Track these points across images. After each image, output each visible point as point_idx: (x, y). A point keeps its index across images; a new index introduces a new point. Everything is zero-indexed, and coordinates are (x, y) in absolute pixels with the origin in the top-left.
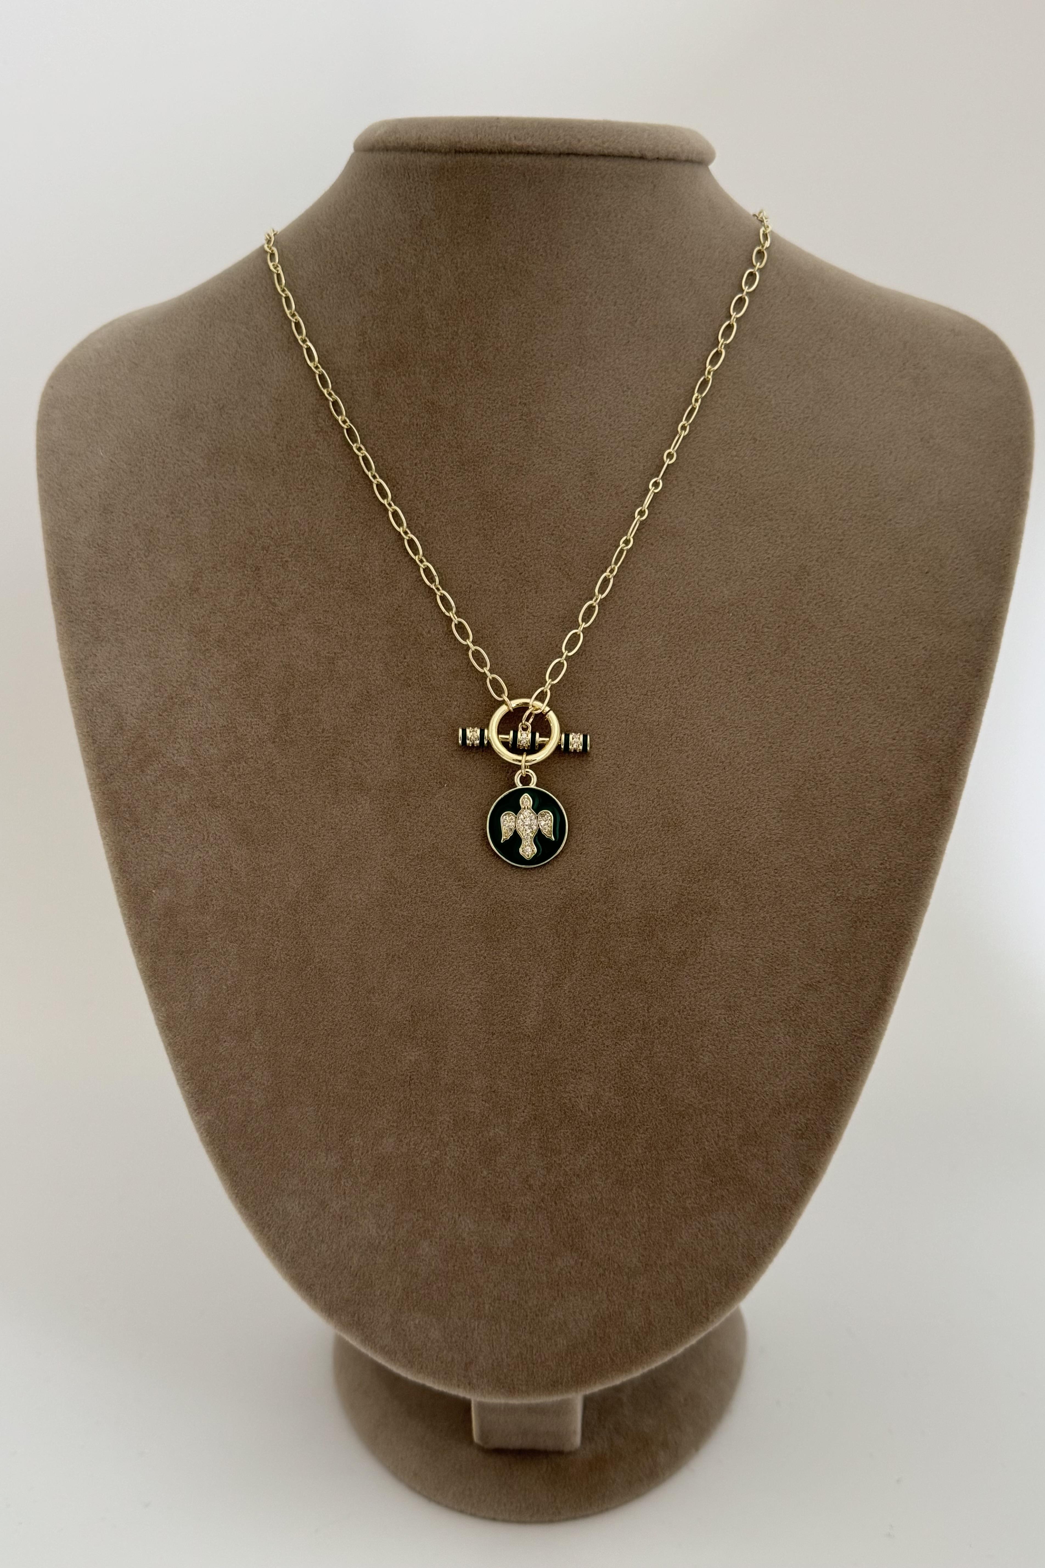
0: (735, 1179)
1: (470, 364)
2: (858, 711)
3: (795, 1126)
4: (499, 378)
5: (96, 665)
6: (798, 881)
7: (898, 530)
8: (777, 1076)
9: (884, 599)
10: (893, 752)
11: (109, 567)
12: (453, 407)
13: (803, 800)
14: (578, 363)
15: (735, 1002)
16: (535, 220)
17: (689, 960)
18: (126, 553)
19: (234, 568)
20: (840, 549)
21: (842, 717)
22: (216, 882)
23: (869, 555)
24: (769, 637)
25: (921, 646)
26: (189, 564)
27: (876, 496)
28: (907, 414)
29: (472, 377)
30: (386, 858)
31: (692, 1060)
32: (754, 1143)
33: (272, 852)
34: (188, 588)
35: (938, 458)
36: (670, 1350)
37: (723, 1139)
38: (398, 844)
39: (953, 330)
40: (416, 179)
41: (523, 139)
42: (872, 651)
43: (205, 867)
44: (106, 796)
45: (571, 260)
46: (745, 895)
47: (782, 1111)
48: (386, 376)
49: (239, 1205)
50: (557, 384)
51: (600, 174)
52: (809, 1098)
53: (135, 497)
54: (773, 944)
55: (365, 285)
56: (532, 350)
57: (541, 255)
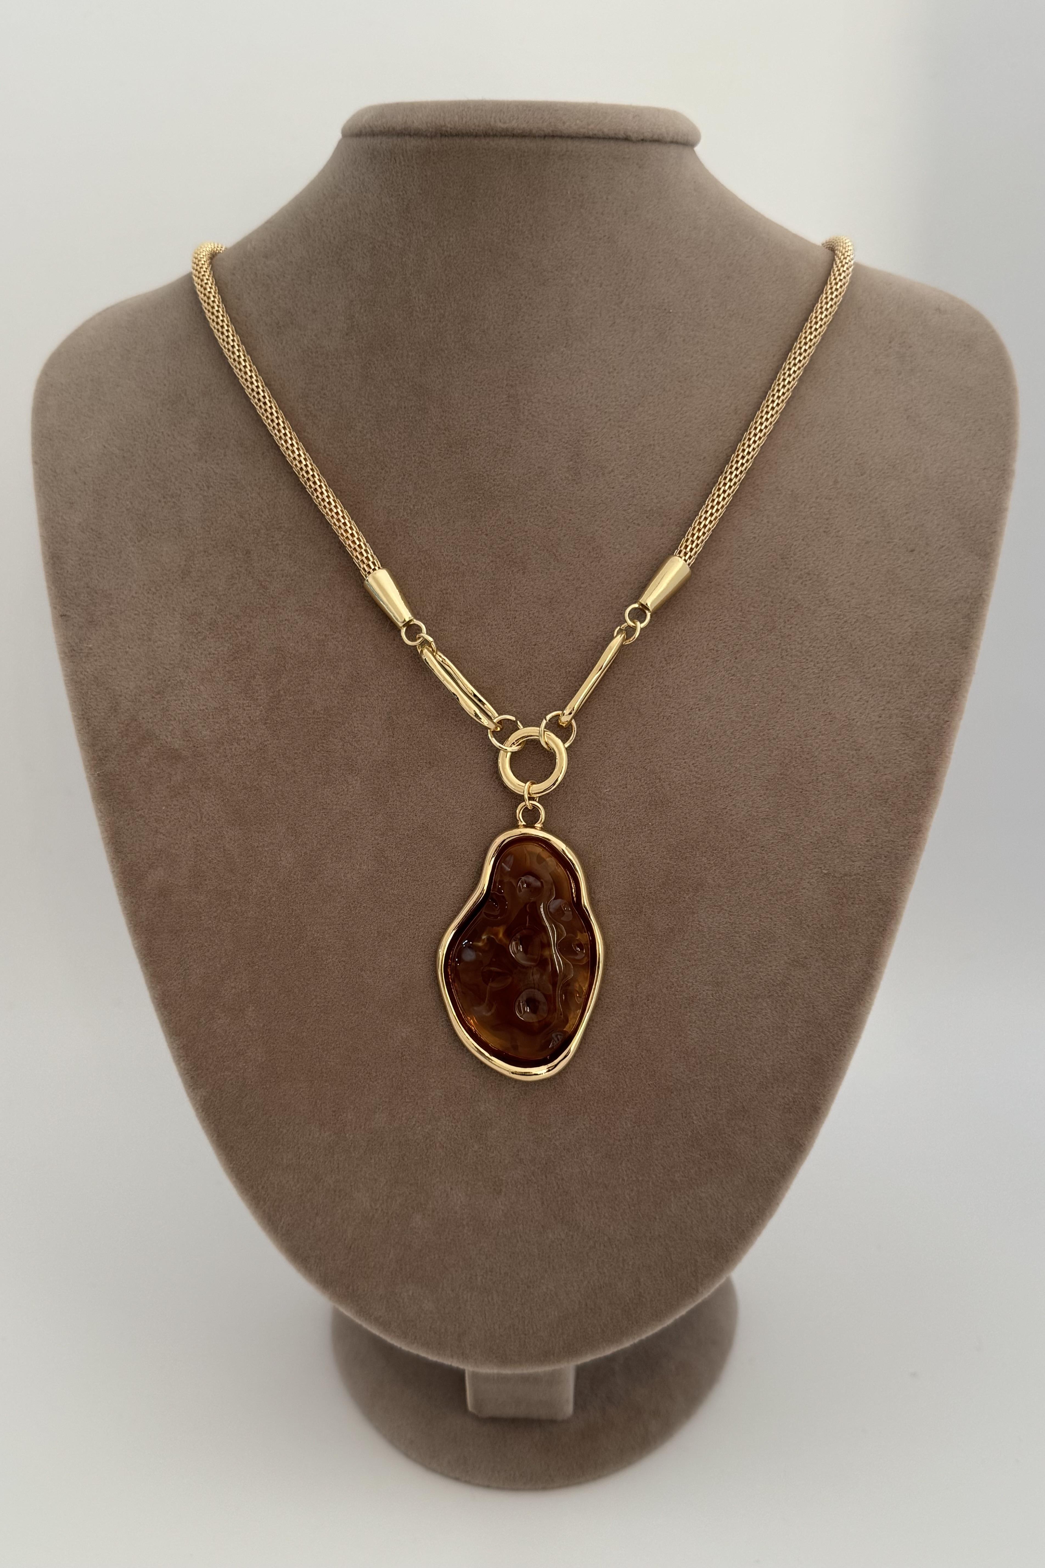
0: (723, 1152)
1: (457, 346)
2: (844, 689)
3: (783, 1101)
4: (486, 360)
5: (91, 649)
6: (785, 858)
7: (884, 508)
8: (764, 1051)
9: (870, 578)
10: (879, 730)
11: (102, 551)
12: (440, 390)
13: (790, 778)
14: (564, 345)
15: (722, 978)
16: (521, 203)
17: (676, 937)
18: (120, 537)
19: (225, 552)
20: (827, 528)
21: (828, 695)
22: (210, 862)
23: (855, 533)
24: (755, 616)
25: (908, 624)
26: (181, 548)
27: (862, 475)
28: (893, 393)
29: (459, 359)
30: (377, 837)
31: (680, 1036)
32: (742, 1118)
33: (264, 832)
34: (180, 572)
35: (924, 436)
36: (660, 1321)
37: (711, 1114)
38: (389, 824)
39: (938, 310)
40: (403, 163)
41: (508, 121)
42: (858, 629)
43: (198, 848)
44: (101, 778)
45: (556, 242)
46: (732, 872)
47: (769, 1085)
48: (375, 360)
49: (234, 1179)
50: (544, 366)
51: (585, 155)
52: (797, 1073)
53: (127, 482)
54: (760, 921)
55: (352, 270)
56: (519, 332)
57: (527, 237)
